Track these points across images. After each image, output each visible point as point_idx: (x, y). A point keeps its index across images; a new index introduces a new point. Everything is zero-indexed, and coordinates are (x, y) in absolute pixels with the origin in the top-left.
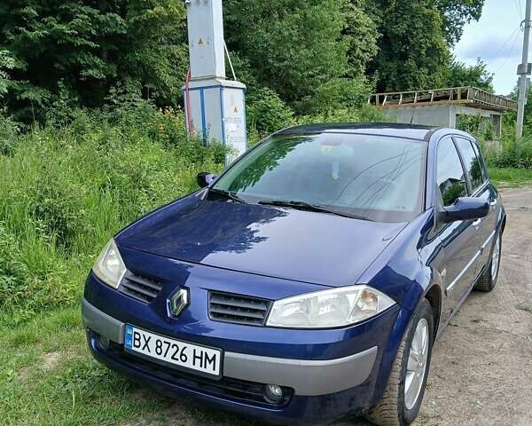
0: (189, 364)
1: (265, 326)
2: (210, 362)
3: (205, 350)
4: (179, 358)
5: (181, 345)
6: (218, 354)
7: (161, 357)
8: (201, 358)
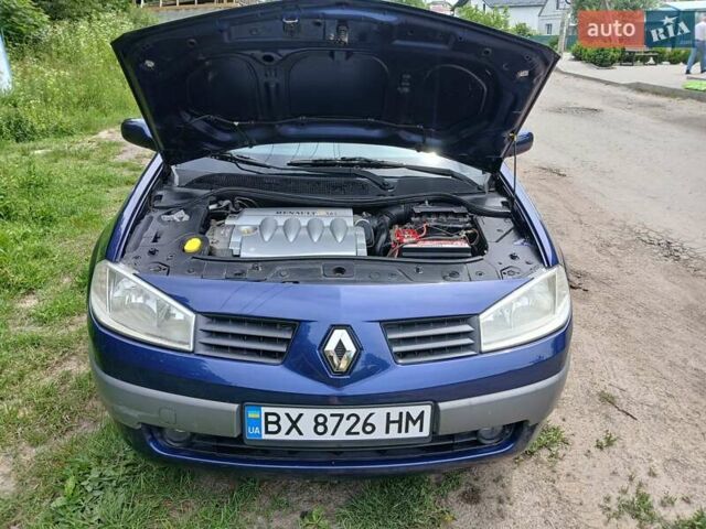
0: (380, 434)
1: (481, 353)
2: (414, 423)
3: (404, 410)
4: (360, 431)
5: (363, 413)
6: (427, 409)
7: (327, 437)
8: (400, 422)
